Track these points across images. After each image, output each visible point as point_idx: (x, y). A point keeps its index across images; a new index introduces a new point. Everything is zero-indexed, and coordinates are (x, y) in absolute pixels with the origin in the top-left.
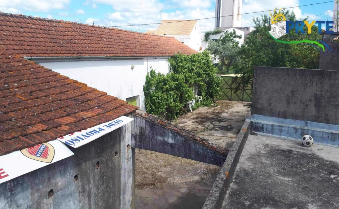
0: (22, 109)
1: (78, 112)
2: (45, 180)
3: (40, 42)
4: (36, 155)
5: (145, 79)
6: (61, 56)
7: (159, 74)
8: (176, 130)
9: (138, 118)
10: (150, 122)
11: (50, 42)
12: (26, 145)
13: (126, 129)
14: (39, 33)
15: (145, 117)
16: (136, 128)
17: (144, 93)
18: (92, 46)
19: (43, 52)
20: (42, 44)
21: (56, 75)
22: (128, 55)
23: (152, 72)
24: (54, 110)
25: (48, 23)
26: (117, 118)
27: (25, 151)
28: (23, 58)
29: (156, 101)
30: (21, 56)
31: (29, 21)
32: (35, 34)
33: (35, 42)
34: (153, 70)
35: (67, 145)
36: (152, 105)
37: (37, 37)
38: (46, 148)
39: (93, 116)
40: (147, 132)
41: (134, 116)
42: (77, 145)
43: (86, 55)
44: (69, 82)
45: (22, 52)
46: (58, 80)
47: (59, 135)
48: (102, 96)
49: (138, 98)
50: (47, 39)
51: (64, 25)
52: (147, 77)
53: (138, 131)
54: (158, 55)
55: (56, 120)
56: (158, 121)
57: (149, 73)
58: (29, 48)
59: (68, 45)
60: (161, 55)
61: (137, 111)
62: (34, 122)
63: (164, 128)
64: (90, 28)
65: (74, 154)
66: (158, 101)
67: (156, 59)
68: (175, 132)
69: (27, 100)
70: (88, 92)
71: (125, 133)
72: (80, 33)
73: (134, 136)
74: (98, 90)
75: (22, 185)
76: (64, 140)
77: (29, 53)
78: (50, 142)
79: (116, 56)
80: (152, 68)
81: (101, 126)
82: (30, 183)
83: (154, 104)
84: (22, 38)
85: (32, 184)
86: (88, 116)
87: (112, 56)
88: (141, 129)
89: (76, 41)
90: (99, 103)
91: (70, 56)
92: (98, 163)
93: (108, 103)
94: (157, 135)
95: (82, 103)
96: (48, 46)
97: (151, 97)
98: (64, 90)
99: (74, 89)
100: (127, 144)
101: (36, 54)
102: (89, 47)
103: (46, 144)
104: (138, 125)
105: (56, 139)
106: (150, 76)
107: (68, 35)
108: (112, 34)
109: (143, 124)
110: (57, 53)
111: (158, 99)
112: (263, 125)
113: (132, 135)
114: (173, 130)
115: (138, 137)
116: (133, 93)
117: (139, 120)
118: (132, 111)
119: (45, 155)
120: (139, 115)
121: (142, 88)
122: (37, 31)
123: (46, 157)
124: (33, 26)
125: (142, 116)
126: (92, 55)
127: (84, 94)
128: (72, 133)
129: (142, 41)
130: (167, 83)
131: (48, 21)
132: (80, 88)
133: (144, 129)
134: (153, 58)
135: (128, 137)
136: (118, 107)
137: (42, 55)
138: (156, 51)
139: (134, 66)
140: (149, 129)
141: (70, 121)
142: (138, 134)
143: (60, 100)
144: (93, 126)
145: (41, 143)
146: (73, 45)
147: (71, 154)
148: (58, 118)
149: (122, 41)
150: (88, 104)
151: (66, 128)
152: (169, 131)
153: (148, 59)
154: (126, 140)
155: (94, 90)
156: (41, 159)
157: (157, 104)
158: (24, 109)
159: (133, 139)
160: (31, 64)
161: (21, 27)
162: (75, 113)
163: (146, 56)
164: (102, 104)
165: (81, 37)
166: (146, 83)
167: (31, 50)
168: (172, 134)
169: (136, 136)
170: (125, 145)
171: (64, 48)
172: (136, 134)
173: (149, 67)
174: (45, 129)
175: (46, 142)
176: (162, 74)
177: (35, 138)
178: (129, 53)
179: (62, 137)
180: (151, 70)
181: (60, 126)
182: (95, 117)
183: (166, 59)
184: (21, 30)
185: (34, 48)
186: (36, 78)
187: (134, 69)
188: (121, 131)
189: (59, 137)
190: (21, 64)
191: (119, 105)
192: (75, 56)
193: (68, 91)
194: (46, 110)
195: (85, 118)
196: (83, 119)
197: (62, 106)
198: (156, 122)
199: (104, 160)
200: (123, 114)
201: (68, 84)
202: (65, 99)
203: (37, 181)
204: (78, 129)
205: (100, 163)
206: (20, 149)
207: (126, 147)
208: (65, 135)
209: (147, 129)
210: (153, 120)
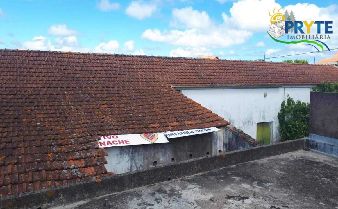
0: (153, 115)
1: (184, 121)
2: (152, 154)
3: (187, 75)
4: (147, 138)
5: (281, 106)
6: (197, 85)
7: (299, 102)
8: (252, 143)
9: (228, 131)
10: (235, 135)
11: (193, 75)
12: (144, 132)
13: (218, 137)
14: (188, 69)
15: (232, 130)
16: (227, 138)
17: (278, 120)
18: (227, 77)
19: (186, 82)
20: (187, 77)
21: (185, 98)
22: (260, 84)
23: (290, 100)
24: (171, 118)
25: (197, 61)
26: (208, 127)
27: (142, 135)
28: (170, 86)
29: (292, 129)
30: (170, 85)
31: (183, 61)
32: (184, 70)
33: (183, 75)
34: (291, 98)
35: (166, 136)
36: (287, 133)
37: (186, 72)
38: (154, 135)
39: (192, 124)
40: (233, 142)
41: (226, 129)
42: (171, 137)
43: (219, 84)
44: (190, 102)
45: (171, 83)
46: (184, 101)
47: (164, 130)
48: (207, 113)
49: (272, 124)
50: (192, 73)
51: (209, 62)
52: (283, 104)
53: (227, 141)
54: (298, 83)
55: (168, 123)
56: (241, 134)
57: (286, 101)
58: (177, 80)
59: (207, 77)
60: (302, 83)
61: (228, 126)
62: (155, 122)
63: (244, 140)
64: (232, 63)
65: (168, 142)
66: (294, 129)
67: (294, 87)
68: (251, 144)
69: (159, 111)
70: (199, 110)
71: (217, 140)
72: (221, 67)
73: (225, 144)
74: (207, 109)
75: (138, 152)
76: (165, 134)
77: (176, 83)
78: (157, 133)
79: (246, 85)
80: (289, 96)
81: (193, 130)
82: (143, 153)
83: (290, 132)
84: (175, 74)
85: (144, 153)
86: (189, 123)
87: (243, 85)
88: (230, 139)
89: (215, 74)
90: (202, 117)
91: (205, 85)
92: (191, 155)
93: (209, 118)
94: (240, 146)
95: (191, 116)
96: (191, 78)
97: (287, 125)
98: (183, 107)
99: (191, 107)
100: (218, 149)
101: (180, 84)
102: (224, 78)
103: (155, 134)
104: (228, 136)
105: (161, 132)
106: (286, 103)
107: (210, 70)
108: (252, 66)
109: (231, 136)
110: (195, 83)
111: (294, 127)
112: (317, 143)
113: (224, 144)
114: (250, 142)
115: (227, 145)
116: (264, 119)
117: (228, 132)
118: (223, 125)
119: (152, 139)
120: (229, 129)
121: (277, 115)
122: (187, 68)
123: (152, 140)
124: (186, 65)
125: (230, 130)
126: (224, 85)
127: (196, 111)
128: (172, 131)
129: (285, 70)
130: (308, 113)
131: (197, 60)
132: (196, 107)
133: (231, 140)
134: (291, 87)
135: (220, 144)
136: (215, 121)
137: (183, 84)
138: (298, 80)
139: (267, 94)
140: (234, 140)
141: (175, 125)
142: (228, 143)
143: (178, 113)
144: (188, 130)
145: (152, 132)
146: (211, 77)
147: (167, 141)
148: (170, 122)
149: (260, 72)
150: (195, 117)
151: (170, 128)
152: (247, 143)
153: (284, 88)
154: (218, 146)
155: (204, 109)
156: (149, 140)
157: (293, 133)
158: (155, 116)
159: (225, 147)
160: (173, 90)
161: (177, 66)
162: (182, 121)
163: (281, 85)
164: (204, 118)
165: (220, 71)
166: (281, 110)
167: (178, 81)
168: (249, 145)
169: (227, 144)
170: (216, 150)
171: (202, 80)
172: (226, 143)
173: (286, 95)
174: (158, 126)
175: (155, 132)
176: (302, 103)
177: (150, 130)
178: (262, 82)
179: (165, 132)
180: (289, 98)
181: (168, 126)
182: (193, 125)
183: (309, 88)
184: (177, 67)
185: (180, 80)
186: (170, 99)
187: (267, 97)
188: (212, 138)
189: (164, 132)
190: (166, 90)
191: (215, 120)
192: (208, 85)
193: (186, 108)
194: (166, 117)
195: (186, 124)
196: (185, 125)
197: (177, 116)
198: (239, 135)
199: (196, 155)
200: (215, 126)
201: (189, 104)
202: (181, 113)
203: (147, 153)
204: (177, 129)
205: (192, 156)
206: (140, 133)
207: (218, 152)
208: (167, 131)
209: (233, 140)
210: (237, 133)
